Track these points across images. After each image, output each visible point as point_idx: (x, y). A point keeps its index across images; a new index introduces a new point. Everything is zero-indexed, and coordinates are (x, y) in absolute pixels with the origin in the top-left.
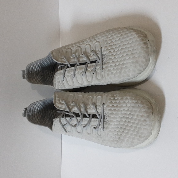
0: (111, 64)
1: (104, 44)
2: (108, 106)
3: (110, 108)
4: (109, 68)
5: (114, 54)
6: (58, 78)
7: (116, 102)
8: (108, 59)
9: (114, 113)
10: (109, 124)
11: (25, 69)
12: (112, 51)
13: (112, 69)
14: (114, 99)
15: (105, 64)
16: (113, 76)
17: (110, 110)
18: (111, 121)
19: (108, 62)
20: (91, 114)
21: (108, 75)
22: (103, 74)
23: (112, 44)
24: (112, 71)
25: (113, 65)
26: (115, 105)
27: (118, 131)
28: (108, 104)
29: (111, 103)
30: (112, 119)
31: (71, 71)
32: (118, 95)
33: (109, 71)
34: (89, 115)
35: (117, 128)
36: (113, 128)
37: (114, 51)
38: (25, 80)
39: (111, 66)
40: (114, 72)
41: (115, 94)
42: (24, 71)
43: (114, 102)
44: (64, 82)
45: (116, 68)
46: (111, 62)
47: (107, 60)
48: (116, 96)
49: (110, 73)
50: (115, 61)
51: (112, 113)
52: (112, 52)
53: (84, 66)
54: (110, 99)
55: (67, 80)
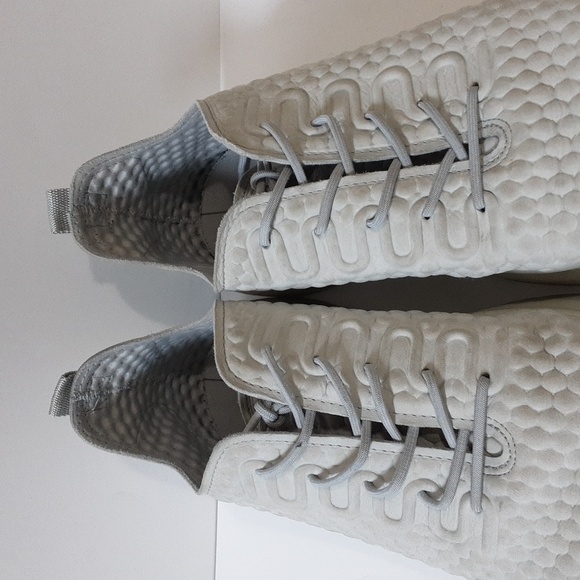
0: (536, 172)
1: (491, 66)
2: (511, 390)
3: (525, 401)
4: (522, 193)
5: (555, 115)
6: (241, 236)
7: (555, 373)
8: (517, 144)
9: (551, 428)
10: (516, 487)
11: (66, 183)
12: (541, 100)
13: (536, 194)
14: (544, 355)
15: (497, 169)
16: (540, 233)
17: (525, 410)
18: (530, 471)
19: (518, 157)
20: (414, 426)
21: (514, 226)
22: (484, 220)
23: (538, 67)
24: (540, 209)
25: (547, 173)
26: (554, 389)
27: (560, 524)
28: (514, 381)
29: (529, 373)
30: (535, 462)
31: (311, 203)
32: (567, 335)
33: (522, 204)
34: (403, 430)
35: (561, 505)
36: (536, 507)
37: (555, 101)
38: (69, 241)
39: (535, 180)
40: (551, 211)
41: (547, 327)
42: (60, 196)
43: (543, 368)
44: (271, 254)
45: (563, 191)
46: (533, 158)
47: (512, 151)
48: (556, 340)
49: (526, 217)
50: (559, 152)
51: (537, 432)
52: (541, 108)
53: (382, 175)
54: (520, 353)
55: (283, 248)
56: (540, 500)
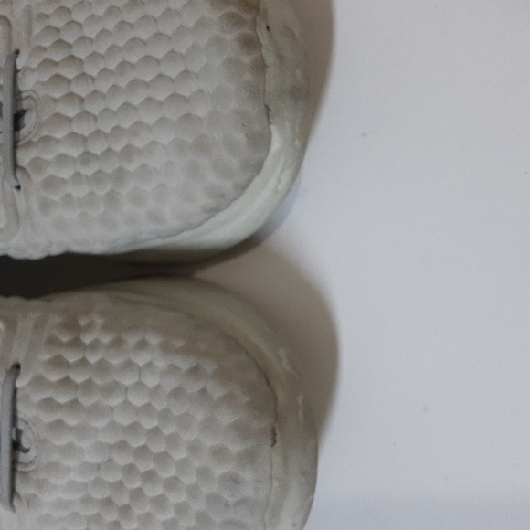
0: (62, 149)
2: (39, 382)
3: (48, 394)
4: (50, 171)
5: (81, 90)
7: (83, 362)
8: (44, 118)
9: (72, 421)
10: (41, 485)
12: (70, 73)
13: (65, 173)
14: (76, 344)
15: (29, 144)
16: (72, 215)
17: (48, 404)
18: (53, 467)
19: (45, 133)
21: (45, 206)
22: (20, 197)
23: (70, 38)
24: (70, 189)
25: (75, 152)
26: (79, 379)
28: (41, 371)
29: (58, 363)
30: (55, 457)
32: (99, 321)
33: (51, 183)
36: (60, 504)
37: (83, 76)
39: (62, 159)
40: (80, 192)
41: (87, 313)
43: (72, 357)
45: (89, 171)
46: (59, 134)
47: (40, 125)
48: (90, 326)
49: (56, 197)
50: (85, 129)
51: (58, 425)
52: (69, 82)
54: (52, 342)
56: (66, 496)
